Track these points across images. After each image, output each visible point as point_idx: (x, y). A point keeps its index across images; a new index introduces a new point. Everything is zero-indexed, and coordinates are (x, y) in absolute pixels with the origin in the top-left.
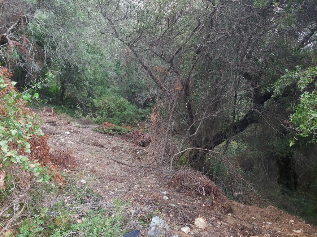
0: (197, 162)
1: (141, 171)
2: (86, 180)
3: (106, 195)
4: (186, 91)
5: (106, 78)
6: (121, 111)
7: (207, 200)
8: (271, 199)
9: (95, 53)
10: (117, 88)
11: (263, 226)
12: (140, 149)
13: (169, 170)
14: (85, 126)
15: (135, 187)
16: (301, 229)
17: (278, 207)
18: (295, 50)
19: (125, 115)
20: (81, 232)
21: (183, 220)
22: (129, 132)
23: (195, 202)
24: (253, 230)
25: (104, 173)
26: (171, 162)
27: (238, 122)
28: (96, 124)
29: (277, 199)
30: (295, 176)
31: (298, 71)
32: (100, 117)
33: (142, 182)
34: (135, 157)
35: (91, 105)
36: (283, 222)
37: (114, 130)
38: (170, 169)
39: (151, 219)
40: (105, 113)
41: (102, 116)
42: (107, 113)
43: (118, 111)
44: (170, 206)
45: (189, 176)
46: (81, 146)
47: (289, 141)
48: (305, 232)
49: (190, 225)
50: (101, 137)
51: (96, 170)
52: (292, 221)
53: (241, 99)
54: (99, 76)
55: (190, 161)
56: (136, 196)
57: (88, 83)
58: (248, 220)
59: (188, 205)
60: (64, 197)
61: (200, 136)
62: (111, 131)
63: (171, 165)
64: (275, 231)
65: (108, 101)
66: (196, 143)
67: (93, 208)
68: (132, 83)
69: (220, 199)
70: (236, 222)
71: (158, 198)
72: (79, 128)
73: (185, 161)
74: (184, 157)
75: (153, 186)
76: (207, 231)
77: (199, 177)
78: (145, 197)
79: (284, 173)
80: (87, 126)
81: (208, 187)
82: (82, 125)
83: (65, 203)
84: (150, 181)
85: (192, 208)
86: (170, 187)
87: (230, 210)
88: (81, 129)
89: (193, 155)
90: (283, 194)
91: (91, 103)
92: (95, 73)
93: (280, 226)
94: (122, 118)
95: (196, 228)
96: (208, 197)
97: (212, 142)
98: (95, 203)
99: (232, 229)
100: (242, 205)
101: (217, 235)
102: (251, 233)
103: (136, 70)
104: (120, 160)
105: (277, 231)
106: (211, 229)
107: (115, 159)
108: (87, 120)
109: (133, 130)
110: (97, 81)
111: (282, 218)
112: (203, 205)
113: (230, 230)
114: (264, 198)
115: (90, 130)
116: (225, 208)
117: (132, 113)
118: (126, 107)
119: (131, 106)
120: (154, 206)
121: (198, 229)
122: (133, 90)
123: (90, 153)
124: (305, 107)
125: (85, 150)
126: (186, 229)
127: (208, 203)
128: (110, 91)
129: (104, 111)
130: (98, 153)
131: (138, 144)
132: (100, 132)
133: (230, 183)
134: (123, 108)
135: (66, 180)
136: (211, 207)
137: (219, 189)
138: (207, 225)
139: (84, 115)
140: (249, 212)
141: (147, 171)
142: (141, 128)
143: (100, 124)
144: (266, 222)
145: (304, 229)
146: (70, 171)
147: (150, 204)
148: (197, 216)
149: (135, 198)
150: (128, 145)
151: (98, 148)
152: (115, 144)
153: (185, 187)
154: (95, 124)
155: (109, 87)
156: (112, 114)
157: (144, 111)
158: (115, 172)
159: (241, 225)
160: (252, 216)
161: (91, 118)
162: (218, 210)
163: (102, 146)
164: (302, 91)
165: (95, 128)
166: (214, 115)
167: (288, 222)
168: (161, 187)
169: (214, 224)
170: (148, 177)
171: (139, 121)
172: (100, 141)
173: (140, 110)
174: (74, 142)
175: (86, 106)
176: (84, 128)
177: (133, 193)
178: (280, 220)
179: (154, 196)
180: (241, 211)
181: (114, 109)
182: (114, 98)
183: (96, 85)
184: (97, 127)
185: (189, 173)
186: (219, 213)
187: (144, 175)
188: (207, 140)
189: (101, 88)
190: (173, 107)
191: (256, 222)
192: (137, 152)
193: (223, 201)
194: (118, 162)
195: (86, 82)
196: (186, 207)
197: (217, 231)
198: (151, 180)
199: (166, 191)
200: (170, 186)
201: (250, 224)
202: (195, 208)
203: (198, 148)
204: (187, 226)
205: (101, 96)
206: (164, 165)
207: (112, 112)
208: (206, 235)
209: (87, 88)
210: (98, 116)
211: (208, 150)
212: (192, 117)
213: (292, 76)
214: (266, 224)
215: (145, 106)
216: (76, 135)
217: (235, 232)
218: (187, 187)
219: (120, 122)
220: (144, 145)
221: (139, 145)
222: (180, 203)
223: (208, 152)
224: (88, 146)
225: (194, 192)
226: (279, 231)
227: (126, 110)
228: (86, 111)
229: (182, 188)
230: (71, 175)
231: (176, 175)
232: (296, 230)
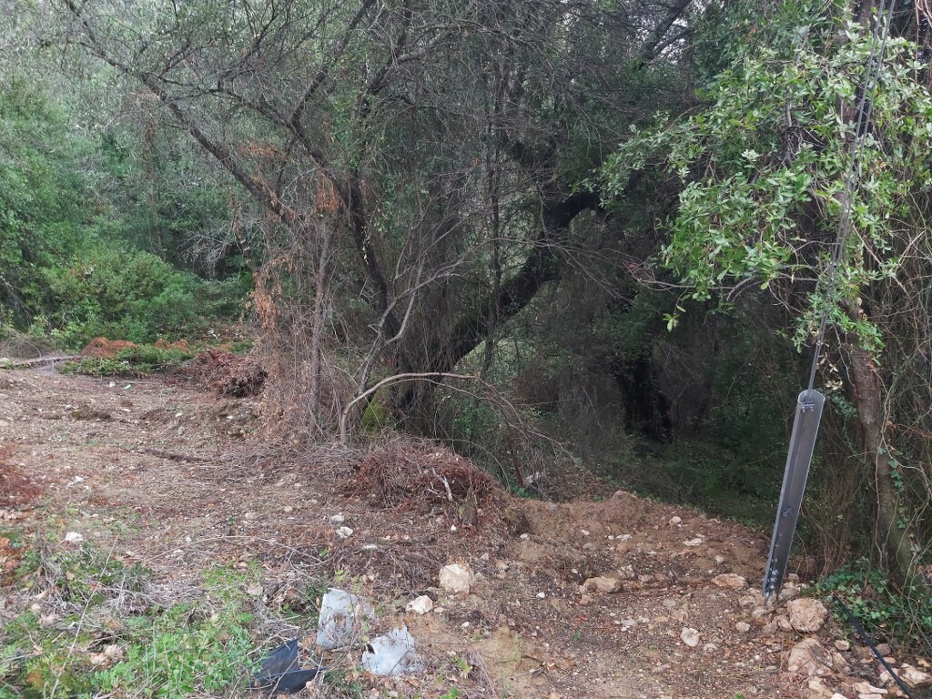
0: (413, 412)
1: (254, 471)
2: (83, 531)
3: (159, 562)
4: (356, 211)
5: (74, 193)
6: (147, 296)
7: (461, 511)
8: (616, 473)
9: (21, 114)
10: (118, 224)
11: (612, 549)
12: (234, 407)
13: (337, 451)
14: (29, 362)
15: (245, 522)
16: (700, 535)
17: (638, 492)
18: (635, 68)
19: (161, 305)
20: (129, 690)
21: (408, 582)
22: (184, 359)
23: (430, 524)
24: (588, 563)
25: (136, 499)
26: (342, 428)
27: (508, 282)
28: (67, 350)
29: (629, 471)
30: (664, 405)
31: (661, 126)
32: (78, 324)
33: (265, 501)
34: (222, 431)
35: (39, 290)
36: (657, 527)
37: (133, 360)
38: (340, 447)
39: (318, 600)
40: (91, 308)
41: (83, 319)
42: (100, 309)
43: (137, 297)
44: (363, 552)
45: (399, 455)
46: (34, 427)
47: (665, 317)
48: (710, 540)
49: (430, 589)
50: (95, 388)
51: (108, 495)
52: (677, 519)
53: (508, 218)
54: (49, 190)
55: (394, 415)
56: (255, 545)
57: (15, 216)
58: (572, 541)
59: (412, 537)
60: (26, 598)
61: (413, 337)
62: (125, 365)
63: (343, 435)
64: (643, 554)
65: (95, 268)
66: (405, 361)
67: (131, 612)
68: (168, 202)
69: (494, 500)
70: (544, 552)
71: (322, 536)
72: (13, 372)
73: (381, 416)
74: (377, 406)
75: (298, 507)
76: (475, 594)
77: (428, 453)
78: (284, 541)
79: (635, 402)
80: (39, 360)
81: (459, 476)
82: (18, 359)
83: (35, 614)
84: (287, 493)
85: (424, 543)
86: (351, 498)
87: (525, 526)
88: (18, 372)
89: (401, 394)
90: (642, 455)
91: (37, 281)
92: (34, 183)
93: (650, 539)
94: (153, 316)
95: (446, 594)
96: (461, 504)
97: (449, 351)
98: (135, 595)
99: (538, 573)
100: (551, 506)
101: (504, 598)
102: (586, 572)
103: (176, 157)
104: (177, 451)
105: (645, 552)
106: (485, 586)
107: (161, 450)
108: (33, 340)
109: (196, 351)
110: (46, 205)
111: (651, 517)
112: (453, 528)
113: (534, 578)
114: (599, 475)
115: (49, 370)
116: (510, 524)
117: (184, 299)
118: (161, 280)
119: (179, 275)
120: (317, 562)
121: (452, 597)
122: (174, 225)
123: (72, 444)
124: (697, 223)
125: (50, 439)
126: (421, 604)
127: (466, 518)
128: (96, 235)
129: (86, 305)
130: (95, 439)
131: (221, 392)
132: (87, 374)
133: (512, 452)
134: (151, 284)
135: (15, 545)
136: (474, 529)
137: (487, 475)
138: (474, 580)
139: (21, 325)
140: (571, 520)
141: (270, 467)
142: (224, 341)
143: (81, 347)
144: (615, 536)
145: (705, 534)
146: (20, 514)
147: (303, 559)
148: (444, 561)
149: (255, 552)
150: (191, 402)
151: (94, 425)
152: (145, 403)
153: (392, 489)
154: (64, 349)
155: (90, 223)
156: (116, 309)
157: (223, 288)
158: (171, 488)
159: (559, 557)
160: (578, 527)
161: (45, 332)
162: (492, 531)
163: (106, 417)
164: (684, 182)
165: (67, 364)
166: (447, 274)
167: (668, 524)
168: (323, 504)
169: (489, 573)
170: (280, 484)
171: (212, 319)
172: (93, 401)
173: (211, 286)
174: (5, 420)
175: (20, 294)
176: (29, 367)
177: (243, 540)
178: (647, 523)
179: (309, 533)
180: (552, 521)
181: (120, 293)
182: (112, 255)
183: (43, 220)
184: (71, 357)
185: (399, 447)
186: (496, 540)
187: (266, 481)
188: (435, 345)
189: (63, 227)
190: (323, 263)
191: (592, 541)
192: (226, 415)
193: (502, 504)
194: (172, 458)
195: (6, 212)
196: (408, 544)
197: (503, 587)
198: (289, 491)
199: (340, 513)
200: (348, 496)
201: (578, 549)
202: (433, 539)
203: (414, 374)
204: (422, 594)
205: (66, 256)
206: (320, 439)
207: (117, 302)
208: (476, 605)
209: (13, 234)
210: (71, 323)
211: (443, 374)
212: (382, 286)
213: (647, 142)
214: (616, 541)
215: (223, 270)
216: (6, 396)
217: (548, 578)
218: (398, 487)
219: (150, 333)
220: (243, 391)
221: (227, 393)
222: (388, 538)
223: (439, 379)
224: (57, 424)
225: (421, 498)
226: (652, 552)
227: (162, 291)
228: (22, 310)
229: (385, 493)
230: (26, 525)
231: (361, 460)
232: (690, 539)
